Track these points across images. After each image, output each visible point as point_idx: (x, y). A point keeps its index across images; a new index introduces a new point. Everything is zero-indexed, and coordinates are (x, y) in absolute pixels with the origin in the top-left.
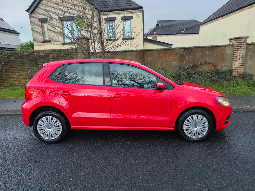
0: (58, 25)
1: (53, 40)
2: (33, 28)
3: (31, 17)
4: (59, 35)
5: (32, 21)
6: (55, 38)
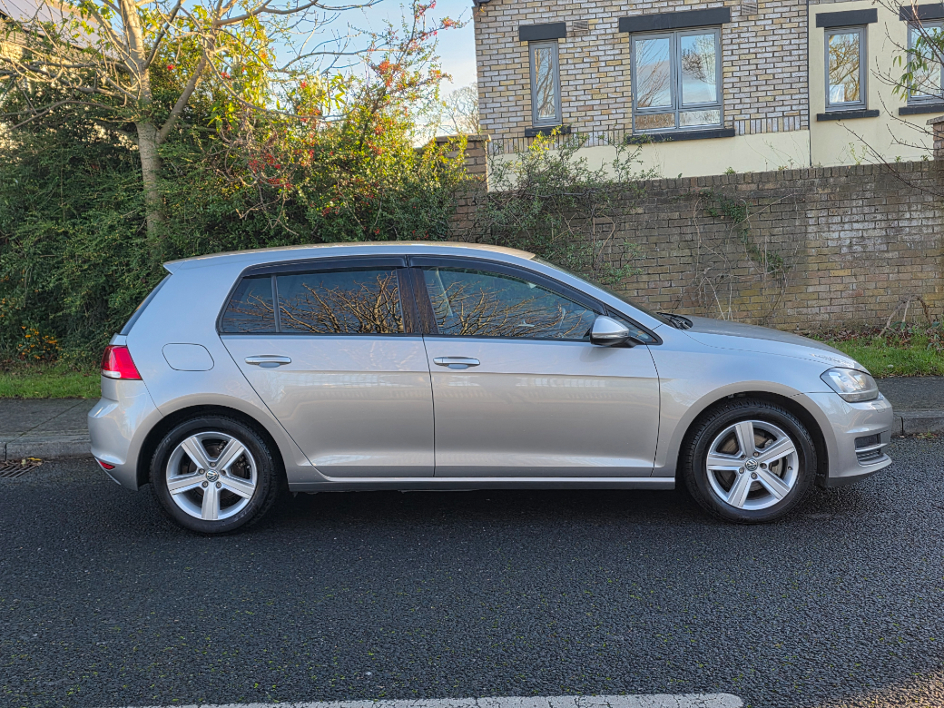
0: (612, 52)
1: (577, 125)
2: (488, 69)
3: (483, 20)
4: (610, 101)
5: (487, 36)
6: (588, 113)
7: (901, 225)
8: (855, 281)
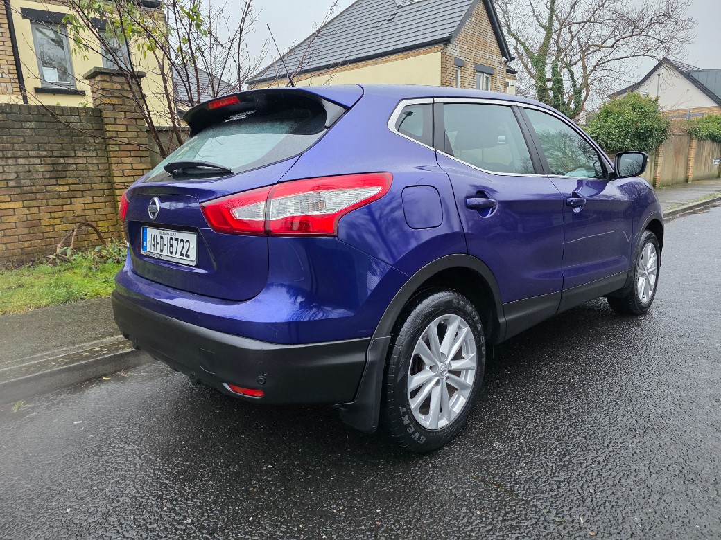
7: (67, 162)
8: (28, 212)
